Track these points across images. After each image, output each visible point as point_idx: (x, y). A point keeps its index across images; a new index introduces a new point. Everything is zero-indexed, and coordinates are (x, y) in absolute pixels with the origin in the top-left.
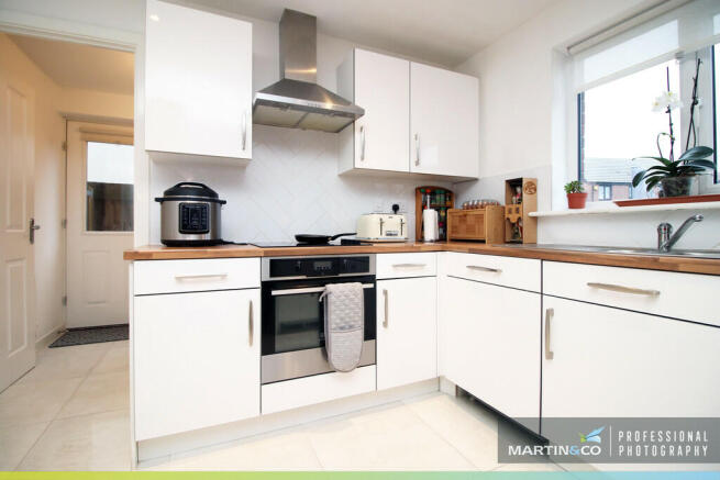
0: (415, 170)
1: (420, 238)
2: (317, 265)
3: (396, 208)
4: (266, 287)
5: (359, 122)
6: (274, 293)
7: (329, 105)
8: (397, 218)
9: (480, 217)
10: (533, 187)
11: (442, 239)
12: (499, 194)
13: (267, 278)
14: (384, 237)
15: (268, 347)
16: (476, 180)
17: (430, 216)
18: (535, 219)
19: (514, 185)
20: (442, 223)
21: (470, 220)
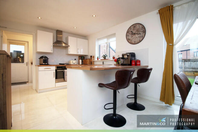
0: (78, 54)
1: (79, 64)
2: (63, 67)
3: (75, 59)
4: (56, 70)
5: (69, 47)
6: (57, 71)
7: (64, 45)
8: (75, 61)
9: (87, 61)
10: (94, 57)
11: (82, 64)
12: (90, 57)
13: (56, 69)
14: (73, 64)
15: (56, 78)
16: (87, 55)
17: (80, 61)
18: (94, 61)
19: (91, 56)
20: (82, 62)
21: (86, 61)
